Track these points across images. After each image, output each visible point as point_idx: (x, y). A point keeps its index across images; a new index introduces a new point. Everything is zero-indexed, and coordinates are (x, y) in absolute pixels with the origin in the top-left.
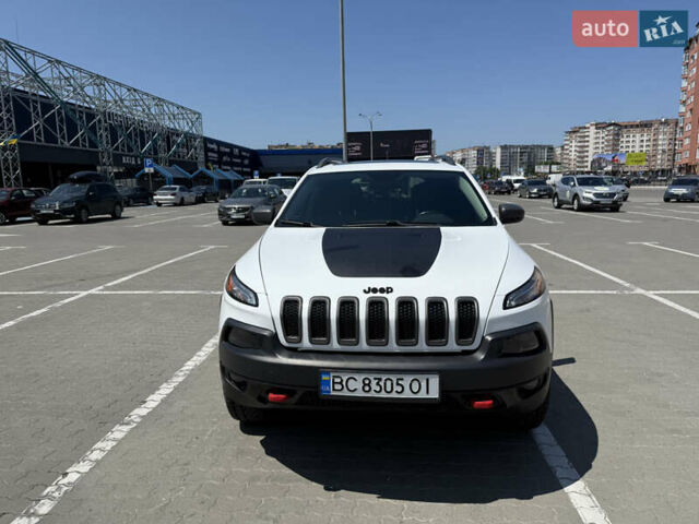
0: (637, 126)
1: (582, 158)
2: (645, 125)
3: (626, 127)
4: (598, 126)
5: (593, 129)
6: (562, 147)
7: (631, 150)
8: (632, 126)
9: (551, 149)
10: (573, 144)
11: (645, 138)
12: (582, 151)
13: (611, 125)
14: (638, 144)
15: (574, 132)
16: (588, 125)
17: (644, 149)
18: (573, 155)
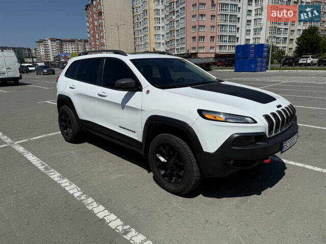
0: (69, 41)
1: (47, 55)
2: (72, 41)
3: (64, 41)
4: (52, 40)
5: (49, 41)
6: (35, 49)
7: (68, 52)
8: (67, 41)
9: (29, 50)
10: (41, 48)
11: (73, 47)
12: (46, 51)
13: (57, 40)
14: (71, 50)
15: (40, 42)
16: (46, 39)
17: (74, 52)
18: (42, 53)
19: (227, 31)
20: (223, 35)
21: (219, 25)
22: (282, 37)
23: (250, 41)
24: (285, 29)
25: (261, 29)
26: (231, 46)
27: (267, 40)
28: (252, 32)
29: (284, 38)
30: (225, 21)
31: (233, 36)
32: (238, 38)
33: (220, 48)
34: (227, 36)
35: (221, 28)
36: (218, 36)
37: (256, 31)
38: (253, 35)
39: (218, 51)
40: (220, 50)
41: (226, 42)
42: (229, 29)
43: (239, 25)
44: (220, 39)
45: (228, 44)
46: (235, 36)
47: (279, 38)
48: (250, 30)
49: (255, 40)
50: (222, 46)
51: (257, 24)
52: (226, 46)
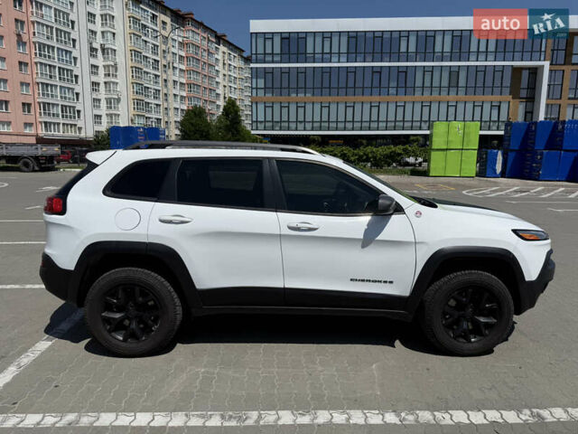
19: (57, 96)
20: (49, 104)
21: (38, 83)
22: (154, 116)
23: (103, 118)
24: (157, 105)
25: (118, 100)
26: (67, 125)
27: (132, 120)
28: (103, 104)
29: (158, 119)
30: (51, 77)
31: (70, 107)
32: (79, 112)
33: (46, 126)
34: (58, 105)
35: (43, 90)
36: (39, 103)
37: (111, 103)
38: (105, 108)
39: (42, 132)
40: (47, 130)
41: (58, 116)
42: (61, 93)
43: (78, 89)
44: (44, 110)
45: (61, 121)
46: (74, 107)
47: (150, 118)
48: (99, 100)
49: (112, 117)
50: (50, 123)
51: (110, 91)
52: (58, 124)
